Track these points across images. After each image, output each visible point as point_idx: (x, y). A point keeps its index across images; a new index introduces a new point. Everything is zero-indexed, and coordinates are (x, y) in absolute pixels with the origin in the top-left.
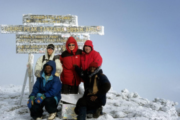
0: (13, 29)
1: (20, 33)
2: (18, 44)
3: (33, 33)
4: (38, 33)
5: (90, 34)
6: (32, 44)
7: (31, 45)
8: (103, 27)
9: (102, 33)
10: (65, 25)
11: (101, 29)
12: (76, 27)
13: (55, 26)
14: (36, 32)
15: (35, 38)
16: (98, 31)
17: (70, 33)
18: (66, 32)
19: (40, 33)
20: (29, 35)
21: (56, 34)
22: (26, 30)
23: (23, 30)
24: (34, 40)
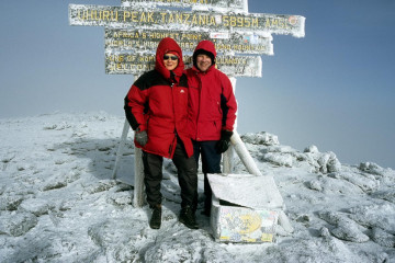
0: (98, 15)
1: (115, 25)
2: (109, 51)
3: (145, 27)
4: (155, 27)
5: (273, 35)
6: (141, 53)
7: (138, 55)
8: (303, 19)
9: (300, 33)
10: (217, 8)
11: (298, 22)
12: (244, 16)
13: (196, 12)
14: (150, 24)
15: (148, 39)
16: (292, 27)
17: (228, 28)
18: (220, 26)
19: (161, 28)
20: (136, 31)
21: (197, 29)
22: (129, 20)
23: (120, 19)
24: (146, 44)
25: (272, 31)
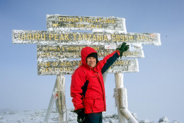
0: (32, 37)
1: (44, 42)
2: (40, 60)
3: (64, 43)
4: (70, 43)
5: (143, 45)
6: (62, 60)
7: (60, 62)
8: (159, 35)
9: (158, 43)
10: (108, 31)
11: (156, 37)
12: (124, 34)
13: (95, 33)
14: (67, 41)
15: (66, 51)
16: (153, 40)
17: (116, 42)
18: (110, 41)
19: (74, 43)
20: (58, 46)
21: (97, 43)
22: (53, 39)
23: (47, 39)
24: (65, 54)
25: (142, 43)
